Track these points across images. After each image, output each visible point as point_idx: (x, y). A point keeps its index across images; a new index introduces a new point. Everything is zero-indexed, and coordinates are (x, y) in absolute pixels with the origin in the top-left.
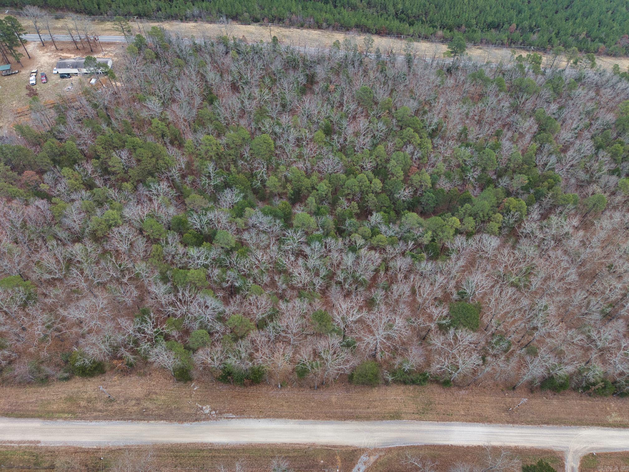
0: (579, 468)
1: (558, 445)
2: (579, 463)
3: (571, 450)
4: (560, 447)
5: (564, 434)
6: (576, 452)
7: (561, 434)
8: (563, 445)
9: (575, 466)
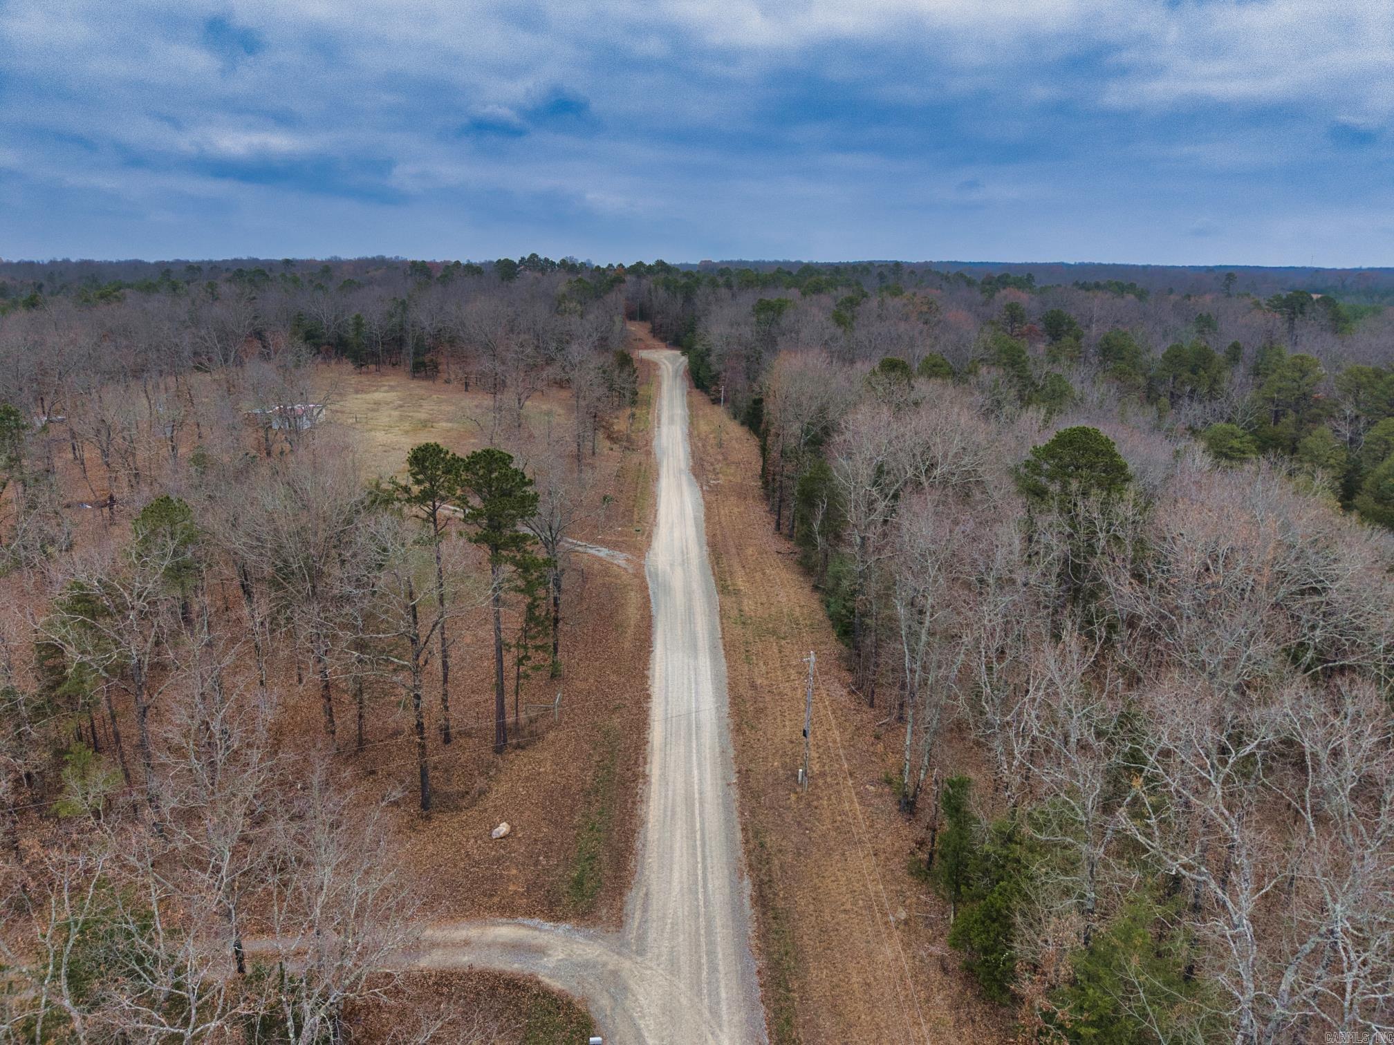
0: (533, 980)
1: (654, 914)
2: (556, 985)
3: (627, 964)
4: (644, 921)
5: (711, 953)
6: (617, 985)
7: (711, 943)
8: (652, 935)
9: (550, 962)
